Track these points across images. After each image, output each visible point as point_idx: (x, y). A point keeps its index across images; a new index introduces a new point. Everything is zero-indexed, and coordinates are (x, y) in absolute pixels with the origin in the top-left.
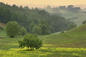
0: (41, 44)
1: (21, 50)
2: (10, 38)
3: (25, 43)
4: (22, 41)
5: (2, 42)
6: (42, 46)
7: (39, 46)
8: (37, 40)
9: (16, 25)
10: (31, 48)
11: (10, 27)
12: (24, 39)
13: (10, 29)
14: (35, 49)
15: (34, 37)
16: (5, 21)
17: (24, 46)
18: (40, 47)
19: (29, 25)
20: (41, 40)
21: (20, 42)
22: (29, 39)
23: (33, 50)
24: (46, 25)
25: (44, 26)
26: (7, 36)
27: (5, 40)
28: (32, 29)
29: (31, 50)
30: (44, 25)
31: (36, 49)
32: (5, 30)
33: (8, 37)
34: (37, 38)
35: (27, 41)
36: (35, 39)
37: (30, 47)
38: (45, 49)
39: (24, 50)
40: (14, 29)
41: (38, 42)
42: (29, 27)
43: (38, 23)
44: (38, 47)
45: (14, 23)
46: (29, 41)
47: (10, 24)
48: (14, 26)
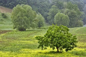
0: (75, 42)
1: (41, 53)
2: (19, 32)
3: (47, 40)
4: (42, 38)
5: (6, 38)
6: (76, 46)
7: (72, 46)
8: (67, 36)
9: (28, 12)
10: (58, 50)
11: (18, 15)
12: (47, 34)
13: (19, 17)
14: (64, 50)
15: (64, 31)
16: (10, 4)
17: (46, 46)
18: (73, 48)
19: (48, 12)
20: (74, 37)
21: (39, 40)
22: (54, 34)
23: (61, 52)
24: (75, 12)
25: (72, 13)
26: (14, 28)
27: (11, 35)
28: (54, 17)
29: (58, 52)
30: (73, 11)
31: (67, 50)
32: (10, 18)
33: (16, 29)
34: (68, 33)
35: (51, 37)
36: (65, 33)
37: (56, 47)
38: (80, 51)
39: (46, 53)
40: (25, 17)
41: (70, 40)
42: (49, 14)
43: (63, 8)
44: (69, 47)
45: (25, 8)
46: (54, 37)
47: (19, 8)
48: (25, 12)
